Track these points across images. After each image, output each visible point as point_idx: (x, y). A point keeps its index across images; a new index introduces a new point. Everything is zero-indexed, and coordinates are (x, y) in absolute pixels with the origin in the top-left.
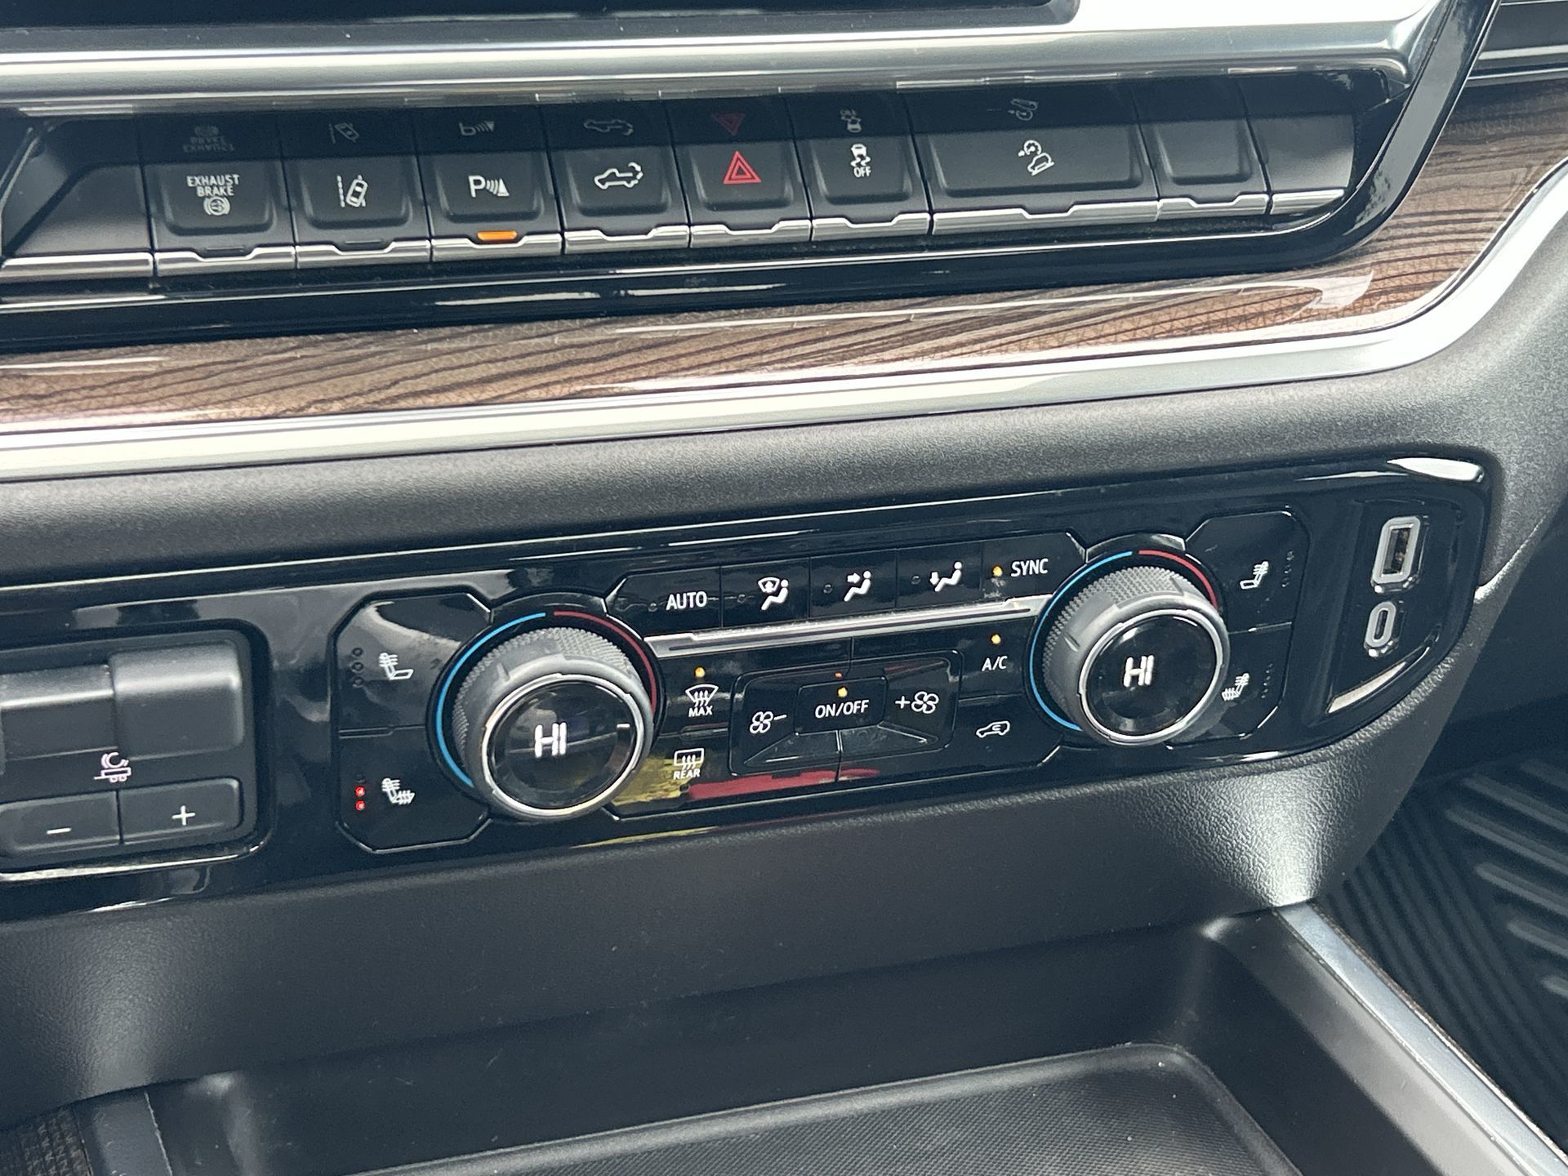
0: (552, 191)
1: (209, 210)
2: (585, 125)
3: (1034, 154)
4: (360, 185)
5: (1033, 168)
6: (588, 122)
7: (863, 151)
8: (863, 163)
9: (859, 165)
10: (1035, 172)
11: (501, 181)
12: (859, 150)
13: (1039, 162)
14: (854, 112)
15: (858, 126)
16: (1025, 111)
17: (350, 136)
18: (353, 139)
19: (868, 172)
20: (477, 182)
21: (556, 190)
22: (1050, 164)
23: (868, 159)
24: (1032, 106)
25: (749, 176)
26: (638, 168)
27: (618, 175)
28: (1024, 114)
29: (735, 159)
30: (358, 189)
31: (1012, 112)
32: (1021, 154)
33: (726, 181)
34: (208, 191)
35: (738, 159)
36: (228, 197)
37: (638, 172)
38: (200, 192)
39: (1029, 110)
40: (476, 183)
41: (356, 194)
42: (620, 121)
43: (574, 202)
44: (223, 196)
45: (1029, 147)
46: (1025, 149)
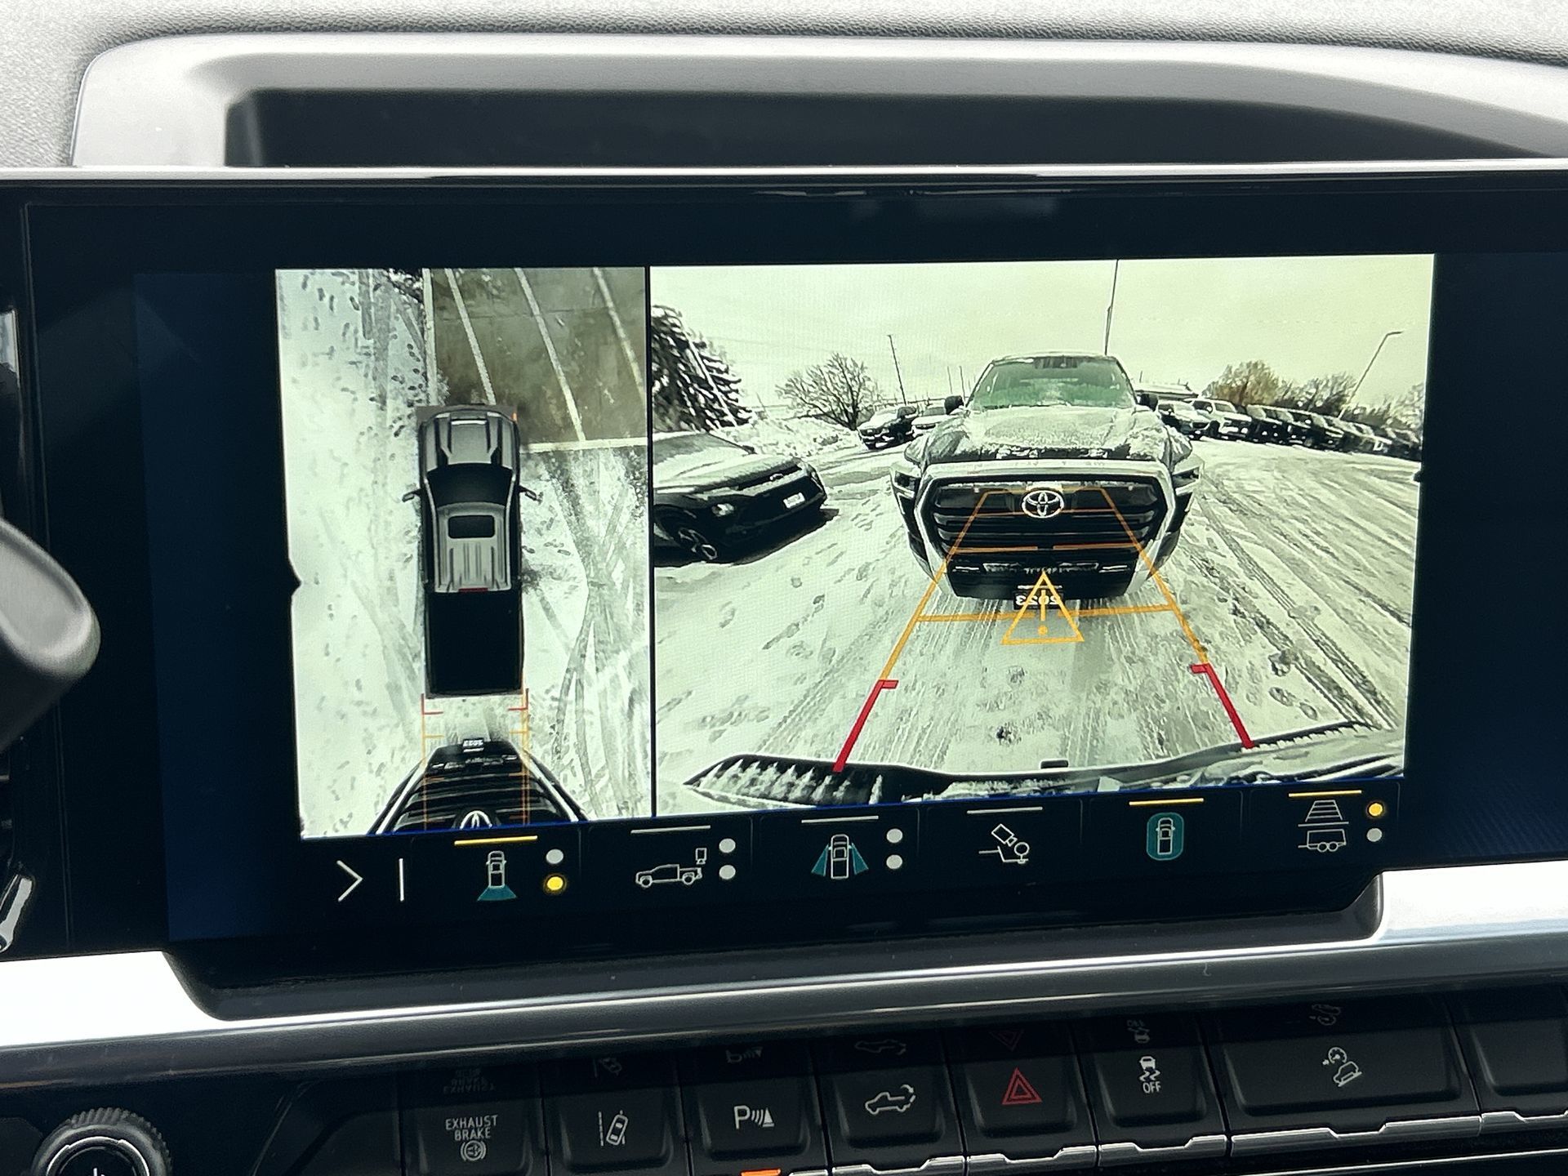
0: (819, 1121)
1: (465, 1157)
2: (856, 1046)
3: (1339, 1063)
4: (621, 1121)
5: (1339, 1079)
6: (859, 1043)
7: (1152, 1064)
8: (1152, 1077)
9: (1148, 1080)
10: (1341, 1084)
11: (767, 1112)
12: (1148, 1063)
13: (1344, 1072)
14: (1142, 1024)
15: (1146, 1037)
16: (1327, 1016)
17: (614, 1069)
18: (617, 1072)
19: (1158, 1087)
20: (742, 1113)
21: (823, 1120)
22: (1357, 1074)
23: (1158, 1073)
24: (1336, 1011)
25: (1029, 1096)
26: (911, 1090)
27: (890, 1099)
28: (1327, 1019)
29: (1014, 1076)
30: (619, 1126)
31: (1314, 1018)
32: (1326, 1062)
33: (1005, 1103)
34: (466, 1135)
35: (1017, 1076)
36: (485, 1141)
37: (911, 1095)
38: (457, 1136)
39: (1331, 1015)
40: (740, 1114)
41: (616, 1132)
42: (893, 1041)
43: (842, 1132)
44: (479, 1140)
45: (1333, 1055)
46: (1330, 1057)
